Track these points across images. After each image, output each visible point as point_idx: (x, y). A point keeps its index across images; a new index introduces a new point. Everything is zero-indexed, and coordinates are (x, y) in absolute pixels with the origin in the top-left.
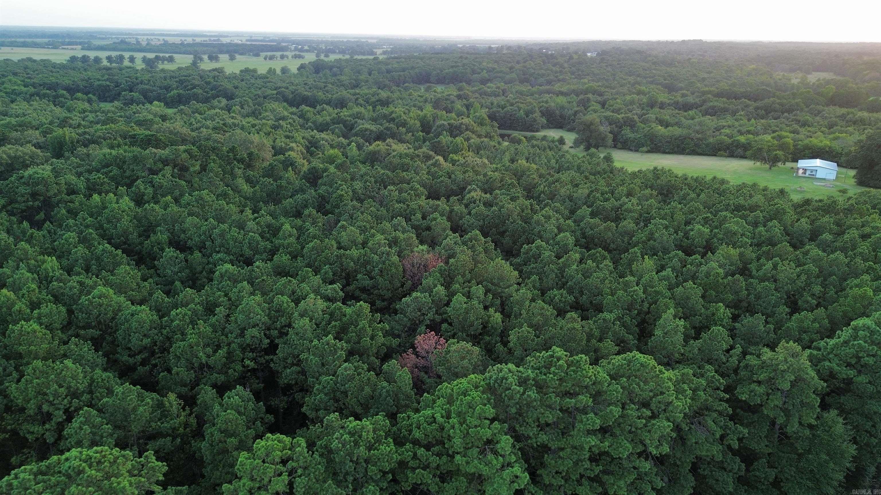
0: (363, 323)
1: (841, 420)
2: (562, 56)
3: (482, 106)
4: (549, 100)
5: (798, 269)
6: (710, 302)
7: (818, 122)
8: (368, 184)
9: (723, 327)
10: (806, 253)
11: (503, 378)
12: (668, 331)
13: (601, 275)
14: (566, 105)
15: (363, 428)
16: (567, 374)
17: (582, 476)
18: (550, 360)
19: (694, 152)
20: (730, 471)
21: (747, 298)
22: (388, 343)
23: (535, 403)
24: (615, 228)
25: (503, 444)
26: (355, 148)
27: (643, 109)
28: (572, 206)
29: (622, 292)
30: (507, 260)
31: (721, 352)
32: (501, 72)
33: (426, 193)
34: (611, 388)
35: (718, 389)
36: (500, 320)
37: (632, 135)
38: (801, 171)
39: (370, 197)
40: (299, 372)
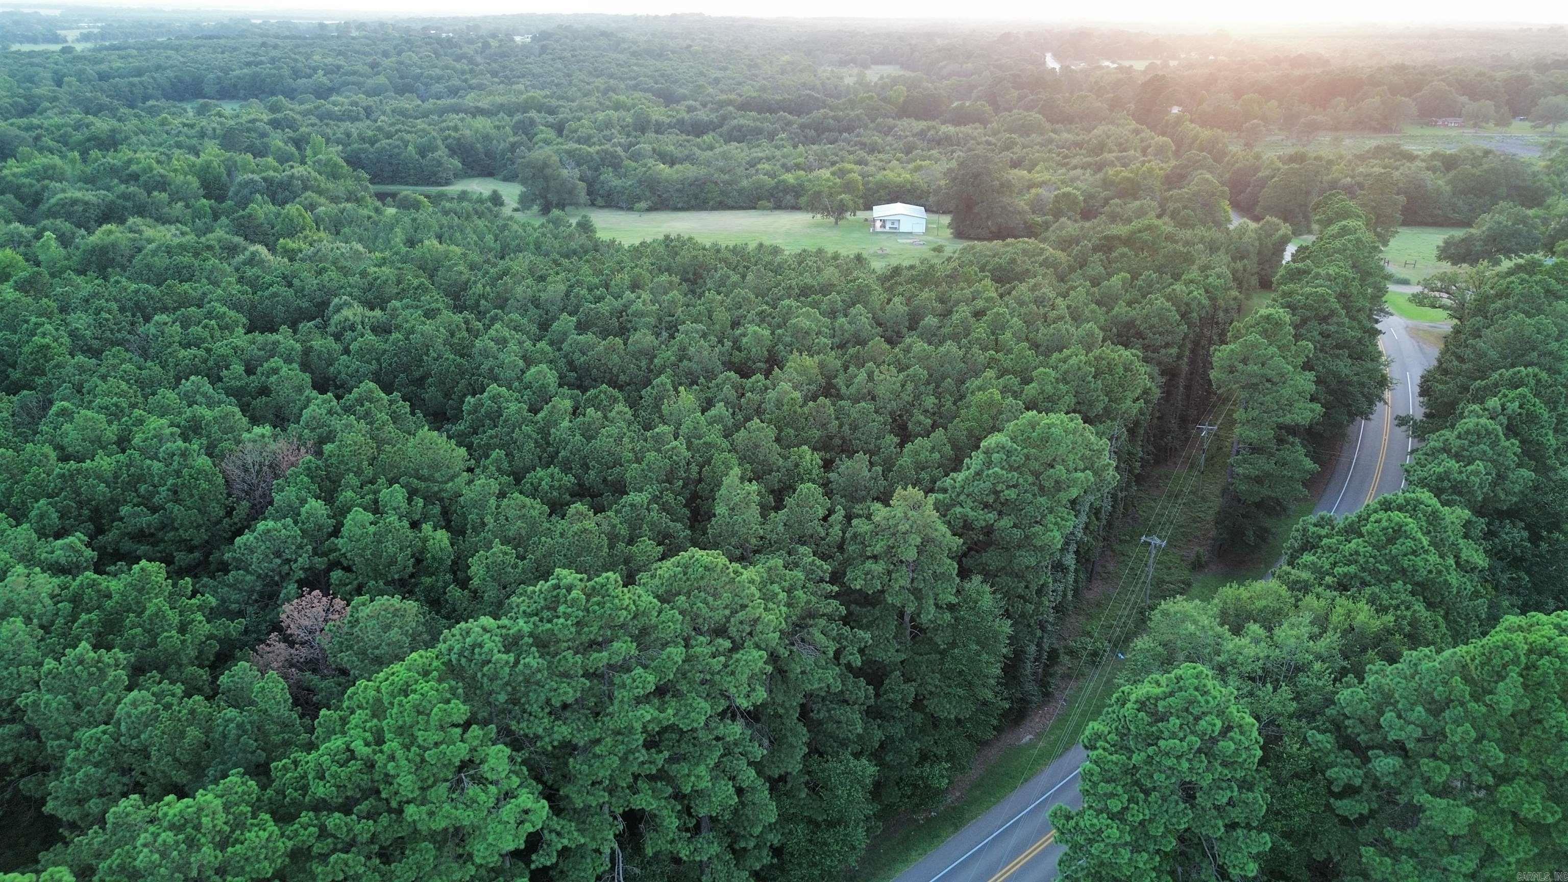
0: (156, 604)
1: (987, 588)
2: (471, 42)
3: (328, 141)
4: (460, 124)
5: (901, 376)
6: (789, 447)
7: (891, 145)
8: (104, 315)
9: (814, 482)
10: (907, 350)
11: (473, 646)
12: (736, 504)
13: (613, 430)
14: (493, 132)
15: (201, 809)
16: (588, 611)
17: (636, 777)
18: (555, 593)
19: (722, 206)
20: (855, 703)
21: (839, 432)
22: (221, 633)
23: (539, 676)
24: (622, 347)
25: (492, 761)
26: (54, 244)
27: (628, 135)
28: (541, 316)
29: (654, 453)
30: (438, 429)
31: (816, 522)
32: (354, 73)
33: (244, 320)
34: (663, 617)
35: (822, 580)
36: (447, 542)
37: (616, 182)
38: (878, 224)
39: (114, 343)
40: (21, 735)
